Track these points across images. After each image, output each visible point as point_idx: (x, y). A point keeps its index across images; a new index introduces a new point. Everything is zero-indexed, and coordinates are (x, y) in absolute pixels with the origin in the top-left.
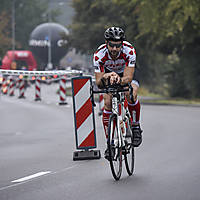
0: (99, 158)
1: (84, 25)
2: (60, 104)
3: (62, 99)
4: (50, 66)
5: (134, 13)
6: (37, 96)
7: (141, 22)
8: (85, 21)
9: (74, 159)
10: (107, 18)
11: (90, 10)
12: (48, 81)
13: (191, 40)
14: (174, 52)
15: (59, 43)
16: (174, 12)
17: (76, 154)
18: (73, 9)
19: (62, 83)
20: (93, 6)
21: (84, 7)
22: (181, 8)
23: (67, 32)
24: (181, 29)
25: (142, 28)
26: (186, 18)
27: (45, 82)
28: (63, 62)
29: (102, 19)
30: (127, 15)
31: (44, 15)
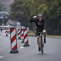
0: (18, 52)
2: (6, 36)
4: (3, 24)
5: (28, 9)
7: (31, 11)
8: (14, 11)
9: (10, 53)
11: (15, 8)
12: (3, 29)
15: (6, 17)
16: (41, 9)
18: (10, 7)
19: (7, 30)
20: (16, 7)
21: (14, 7)
22: (43, 8)
25: (31, 13)
26: (44, 11)
29: (19, 10)
30: (27, 10)
31: (2, 9)
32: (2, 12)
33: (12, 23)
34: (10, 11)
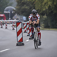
3: (13, 28)
4: (10, 19)
6: (6, 27)
7: (36, 6)
8: (20, 6)
9: (17, 45)
10: (26, 5)
12: (9, 23)
13: (50, 12)
14: (45, 15)
15: (13, 12)
16: (45, 4)
17: (17, 44)
18: (17, 2)
20: (22, 2)
21: (20, 2)
22: (47, 2)
23: (15, 9)
24: (47, 8)
26: (49, 5)
27: (8, 23)
28: (13, 17)
29: (25, 5)
30: (32, 4)
31: (8, 4)
32: (9, 7)
33: (19, 17)
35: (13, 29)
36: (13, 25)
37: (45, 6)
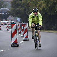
0: (18, 46)
1: (14, 8)
2: (7, 31)
4: (4, 20)
5: (28, 5)
7: (30, 8)
9: (11, 47)
11: (16, 4)
12: (3, 24)
15: (7, 13)
18: (11, 4)
19: (7, 25)
21: (14, 3)
22: (42, 4)
23: (9, 10)
24: (41, 10)
25: (30, 10)
26: (43, 7)
31: (3, 5)
32: (3, 8)
34: (10, 8)
35: (8, 31)
36: (7, 26)
37: (39, 8)
